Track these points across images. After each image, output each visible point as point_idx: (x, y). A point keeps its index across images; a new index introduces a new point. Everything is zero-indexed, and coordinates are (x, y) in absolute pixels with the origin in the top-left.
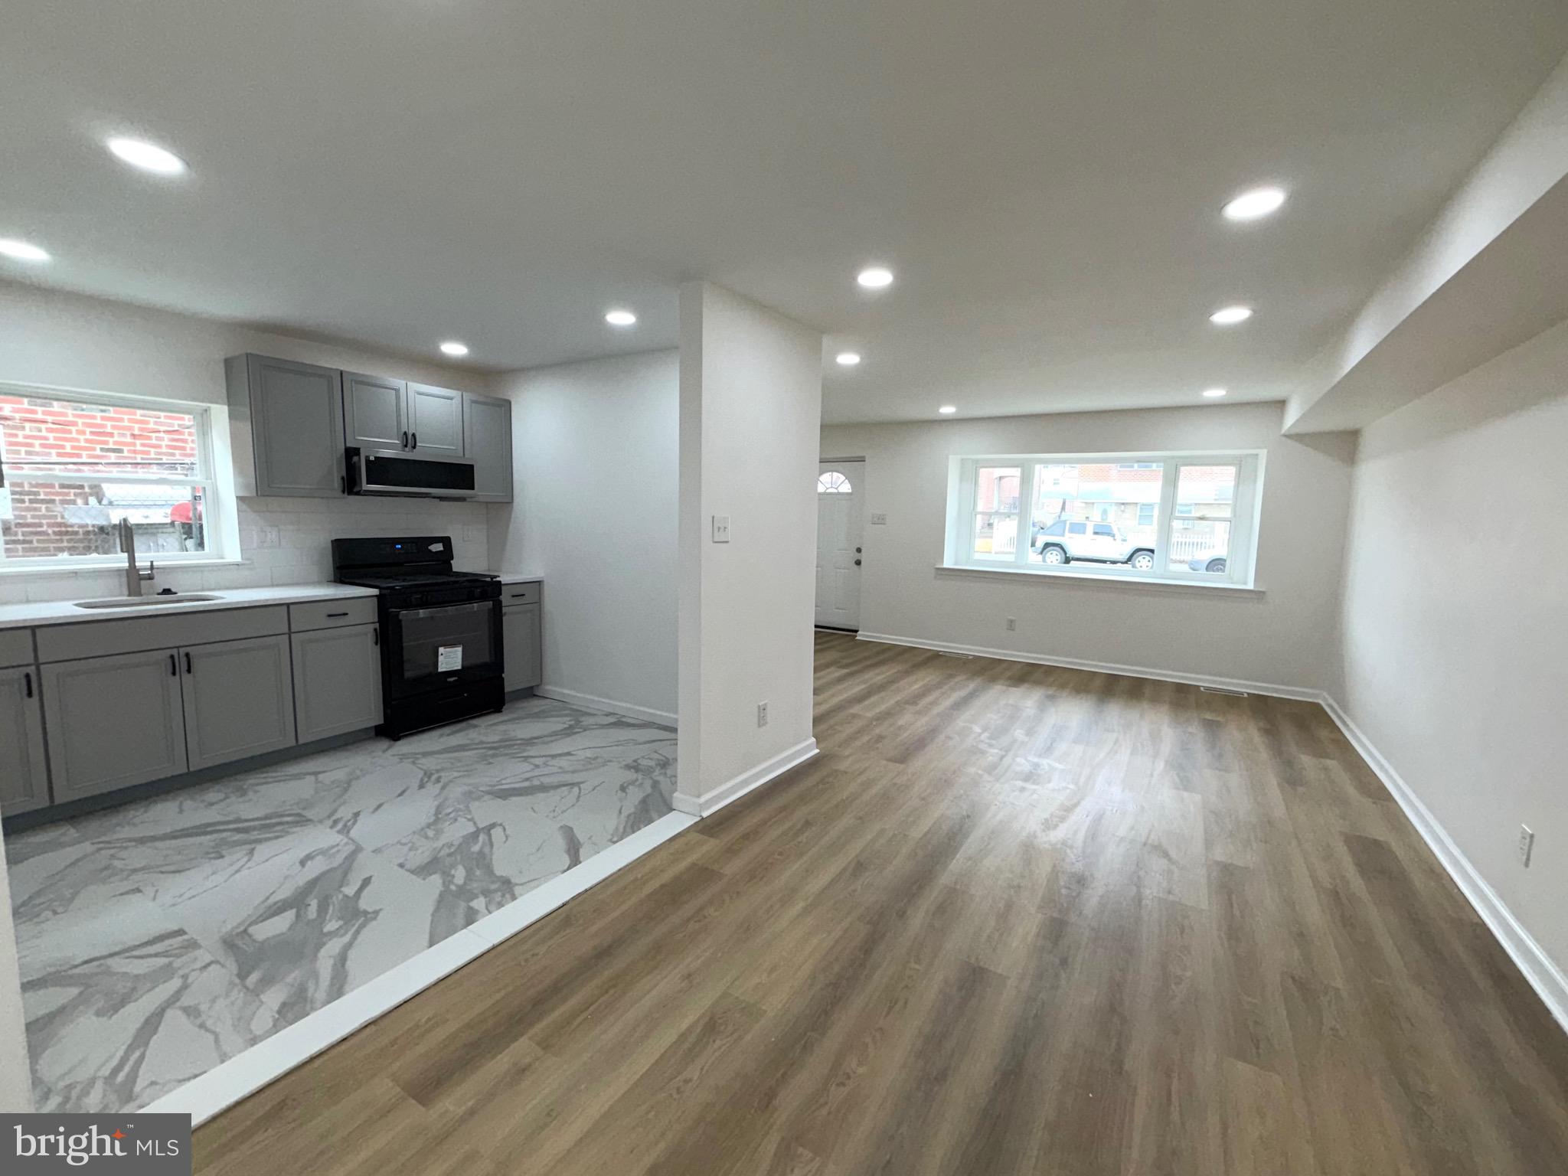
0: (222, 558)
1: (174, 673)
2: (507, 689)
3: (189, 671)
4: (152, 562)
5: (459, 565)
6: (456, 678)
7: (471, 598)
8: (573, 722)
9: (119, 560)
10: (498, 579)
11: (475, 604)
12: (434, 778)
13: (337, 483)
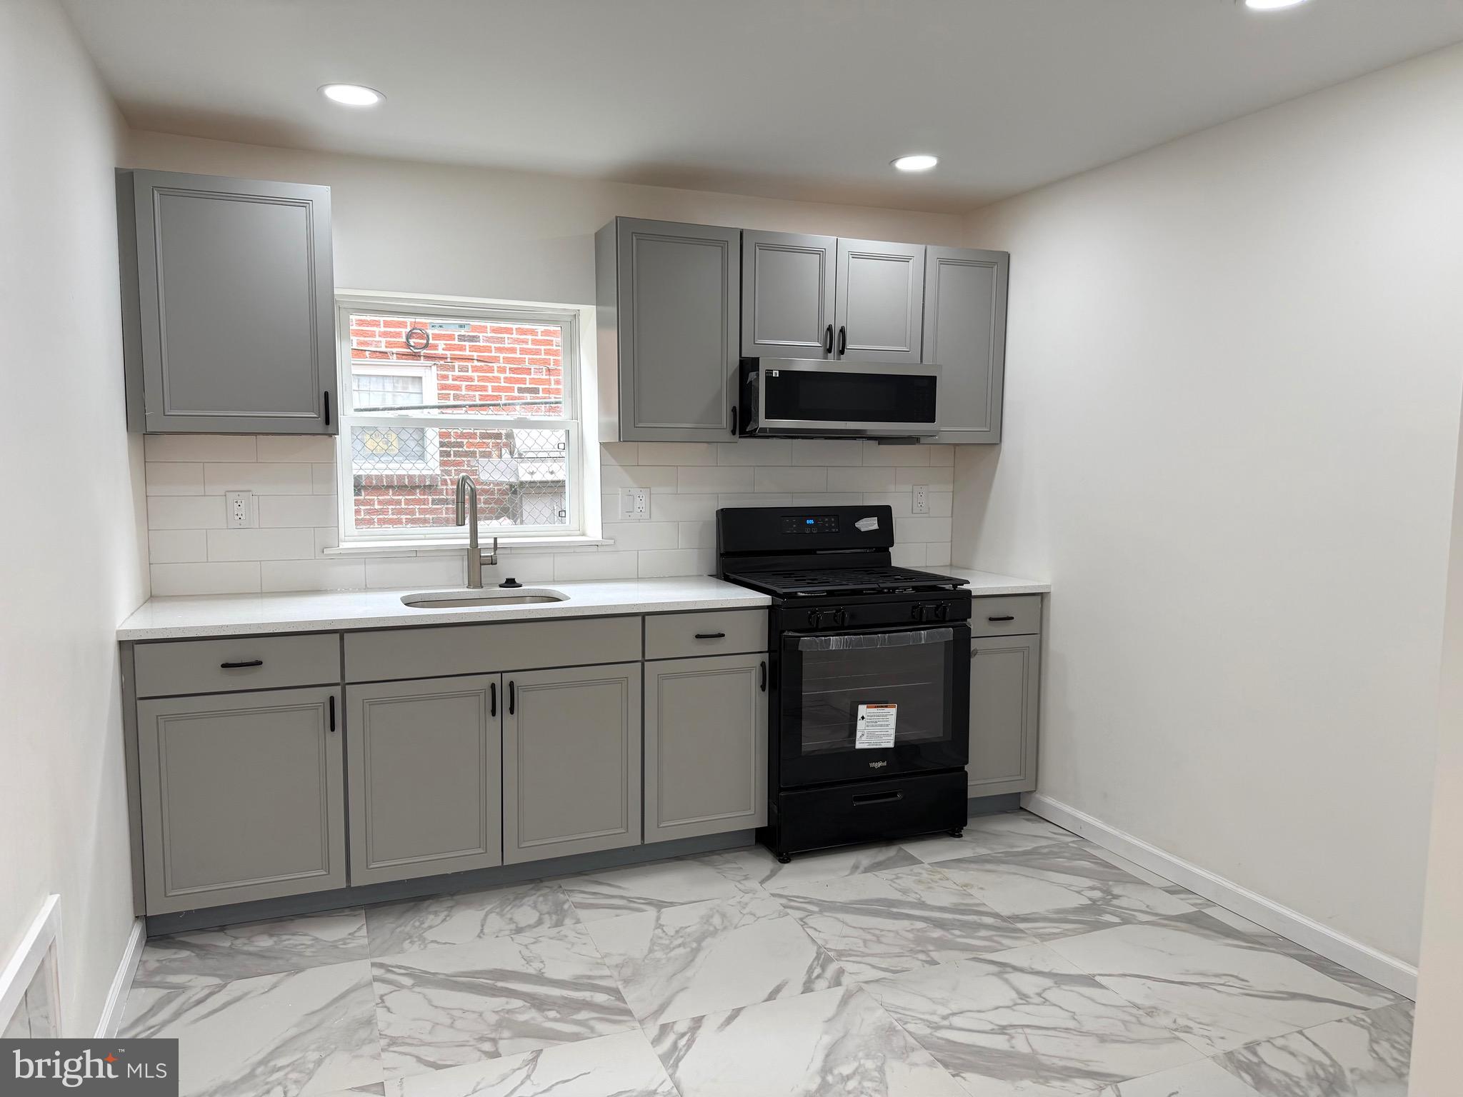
0: (583, 535)
1: (494, 713)
2: (972, 793)
3: (512, 712)
4: (495, 539)
5: (902, 556)
6: (885, 764)
7: (916, 621)
8: (1097, 894)
9: (459, 536)
10: (965, 587)
11: (923, 632)
12: (832, 969)
13: (725, 419)
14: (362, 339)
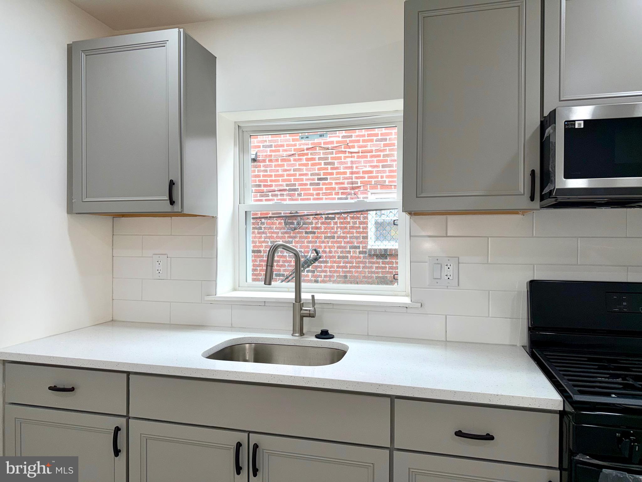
1: (238, 471)
3: (256, 474)
13: (522, 185)
14: (391, 179)
